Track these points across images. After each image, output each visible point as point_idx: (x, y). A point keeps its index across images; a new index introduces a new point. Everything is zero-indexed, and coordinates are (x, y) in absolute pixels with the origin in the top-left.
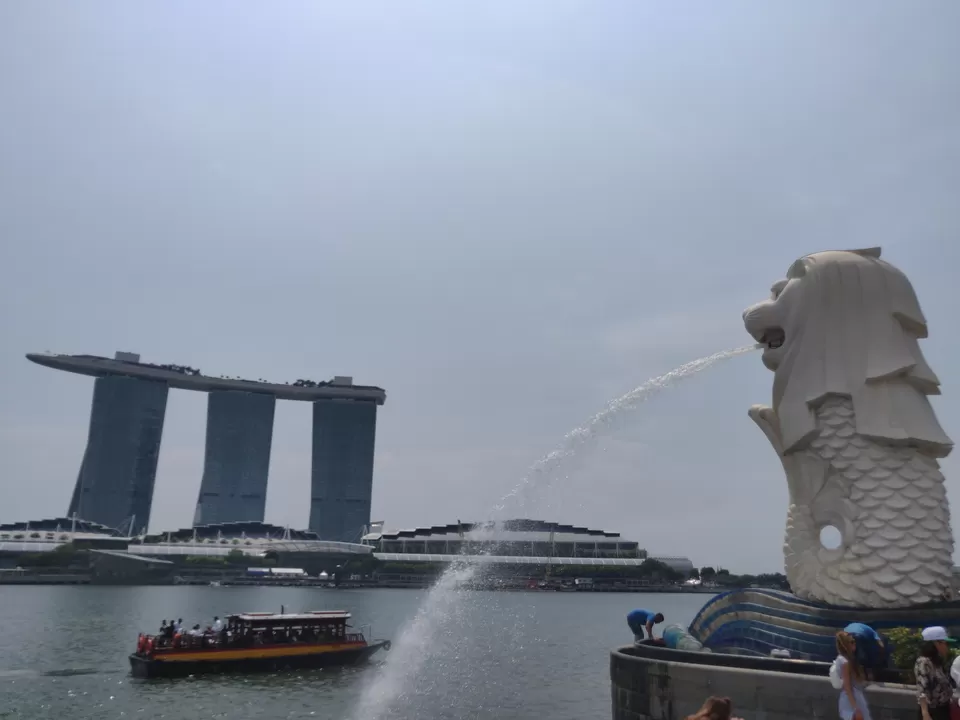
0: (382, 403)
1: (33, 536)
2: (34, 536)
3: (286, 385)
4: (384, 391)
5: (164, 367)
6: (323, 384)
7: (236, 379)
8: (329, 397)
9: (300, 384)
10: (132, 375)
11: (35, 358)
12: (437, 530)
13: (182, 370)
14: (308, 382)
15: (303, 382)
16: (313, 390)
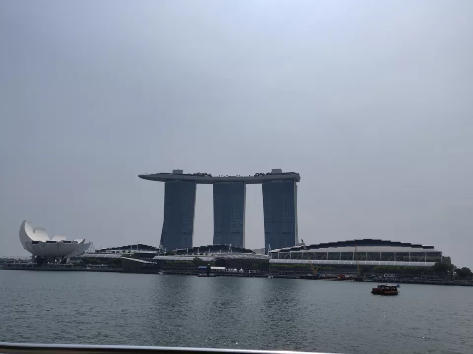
0: (298, 181)
1: (117, 252)
2: (123, 252)
3: (250, 177)
4: (298, 174)
5: (194, 175)
6: (268, 174)
7: (226, 176)
8: (270, 180)
9: (257, 175)
10: (180, 180)
11: (142, 177)
12: (323, 246)
13: (203, 175)
14: (261, 174)
15: (259, 174)
16: (263, 178)
